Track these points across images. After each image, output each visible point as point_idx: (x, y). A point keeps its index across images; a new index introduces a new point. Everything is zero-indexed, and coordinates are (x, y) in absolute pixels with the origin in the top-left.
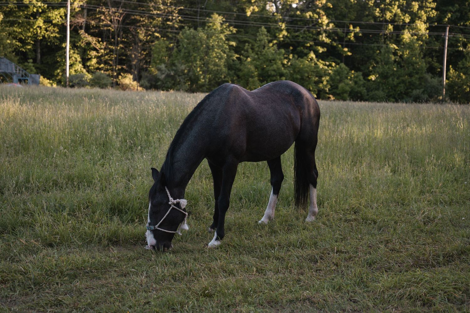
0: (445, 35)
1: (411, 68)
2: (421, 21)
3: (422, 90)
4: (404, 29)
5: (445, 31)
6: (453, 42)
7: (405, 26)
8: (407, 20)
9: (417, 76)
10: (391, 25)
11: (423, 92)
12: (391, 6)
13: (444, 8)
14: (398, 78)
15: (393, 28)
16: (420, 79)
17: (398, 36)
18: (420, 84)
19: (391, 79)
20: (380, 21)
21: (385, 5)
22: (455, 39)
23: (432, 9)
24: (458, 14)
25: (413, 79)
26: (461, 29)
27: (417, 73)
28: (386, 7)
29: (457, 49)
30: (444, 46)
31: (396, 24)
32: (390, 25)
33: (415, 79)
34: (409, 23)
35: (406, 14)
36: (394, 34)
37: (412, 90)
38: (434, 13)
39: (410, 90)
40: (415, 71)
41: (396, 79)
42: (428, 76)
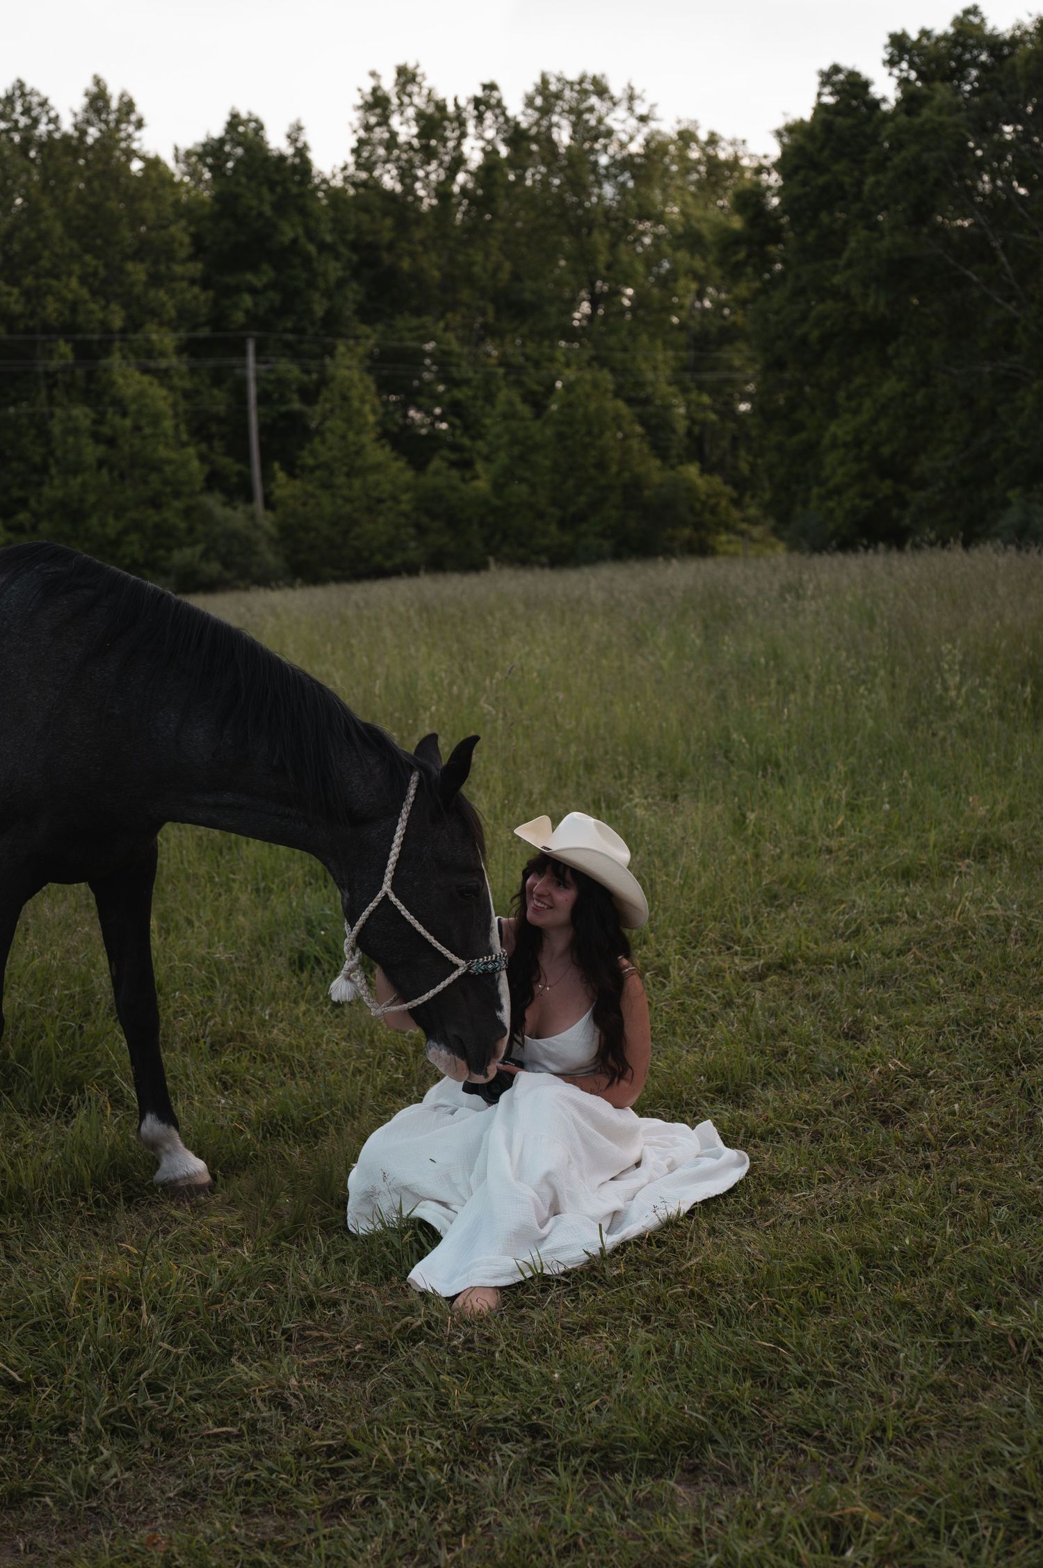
0: (244, 366)
1: (154, 477)
2: (161, 324)
3: (200, 548)
4: (107, 352)
5: (244, 353)
6: (270, 387)
7: (111, 342)
8: (117, 322)
9: (177, 504)
10: (67, 341)
11: (205, 556)
12: (57, 277)
13: (230, 280)
14: (117, 518)
15: (75, 350)
16: (187, 512)
17: (90, 377)
18: (191, 530)
19: (94, 521)
20: (29, 331)
21: (37, 276)
22: (272, 377)
23: (193, 282)
24: (275, 297)
25: (168, 514)
26: (288, 345)
27: (177, 495)
28: (43, 281)
29: (283, 409)
30: (243, 401)
31: (79, 337)
32: (61, 343)
33: (171, 514)
34: (123, 331)
35: (108, 302)
36: (80, 372)
37: (169, 549)
38: (198, 298)
39: (161, 552)
40: (168, 489)
41: (111, 521)
42: (213, 503)
